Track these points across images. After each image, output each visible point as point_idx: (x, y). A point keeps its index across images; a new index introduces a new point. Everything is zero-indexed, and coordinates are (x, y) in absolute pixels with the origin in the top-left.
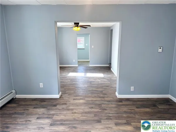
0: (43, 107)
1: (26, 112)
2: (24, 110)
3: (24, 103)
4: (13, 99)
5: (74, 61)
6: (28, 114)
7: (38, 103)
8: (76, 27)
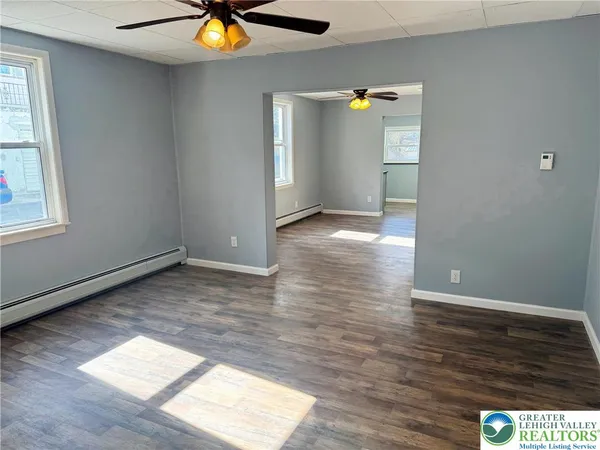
0: (224, 285)
1: (190, 288)
2: (187, 285)
3: (194, 274)
4: (179, 264)
5: (369, 199)
6: (189, 292)
7: (220, 277)
8: (358, 100)
